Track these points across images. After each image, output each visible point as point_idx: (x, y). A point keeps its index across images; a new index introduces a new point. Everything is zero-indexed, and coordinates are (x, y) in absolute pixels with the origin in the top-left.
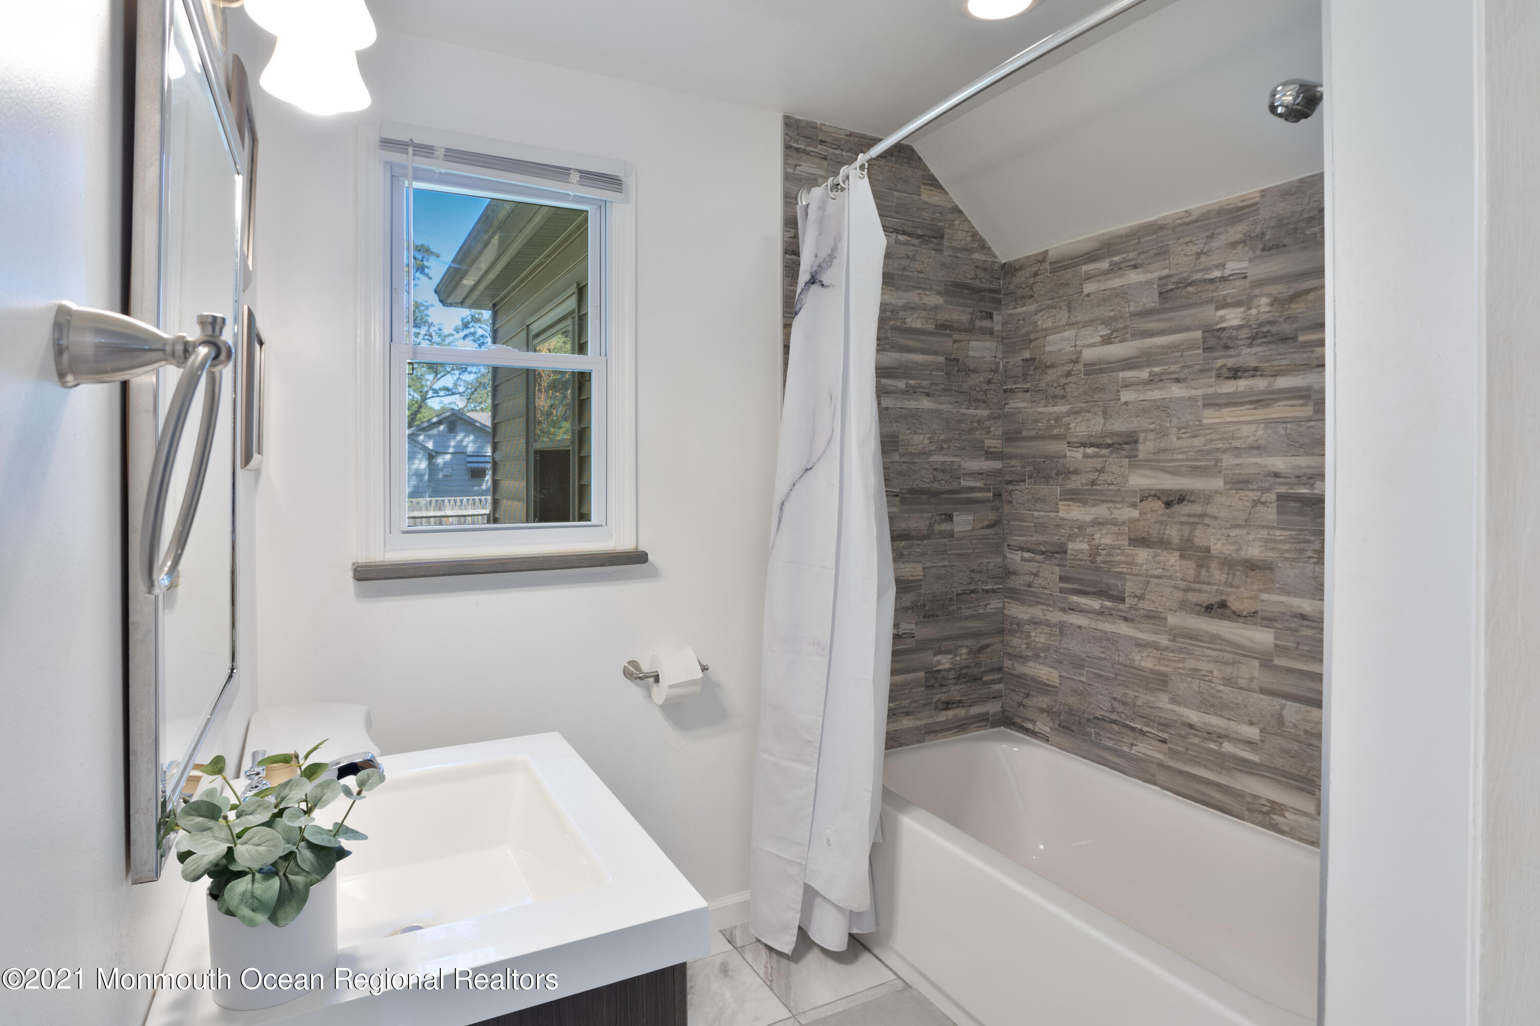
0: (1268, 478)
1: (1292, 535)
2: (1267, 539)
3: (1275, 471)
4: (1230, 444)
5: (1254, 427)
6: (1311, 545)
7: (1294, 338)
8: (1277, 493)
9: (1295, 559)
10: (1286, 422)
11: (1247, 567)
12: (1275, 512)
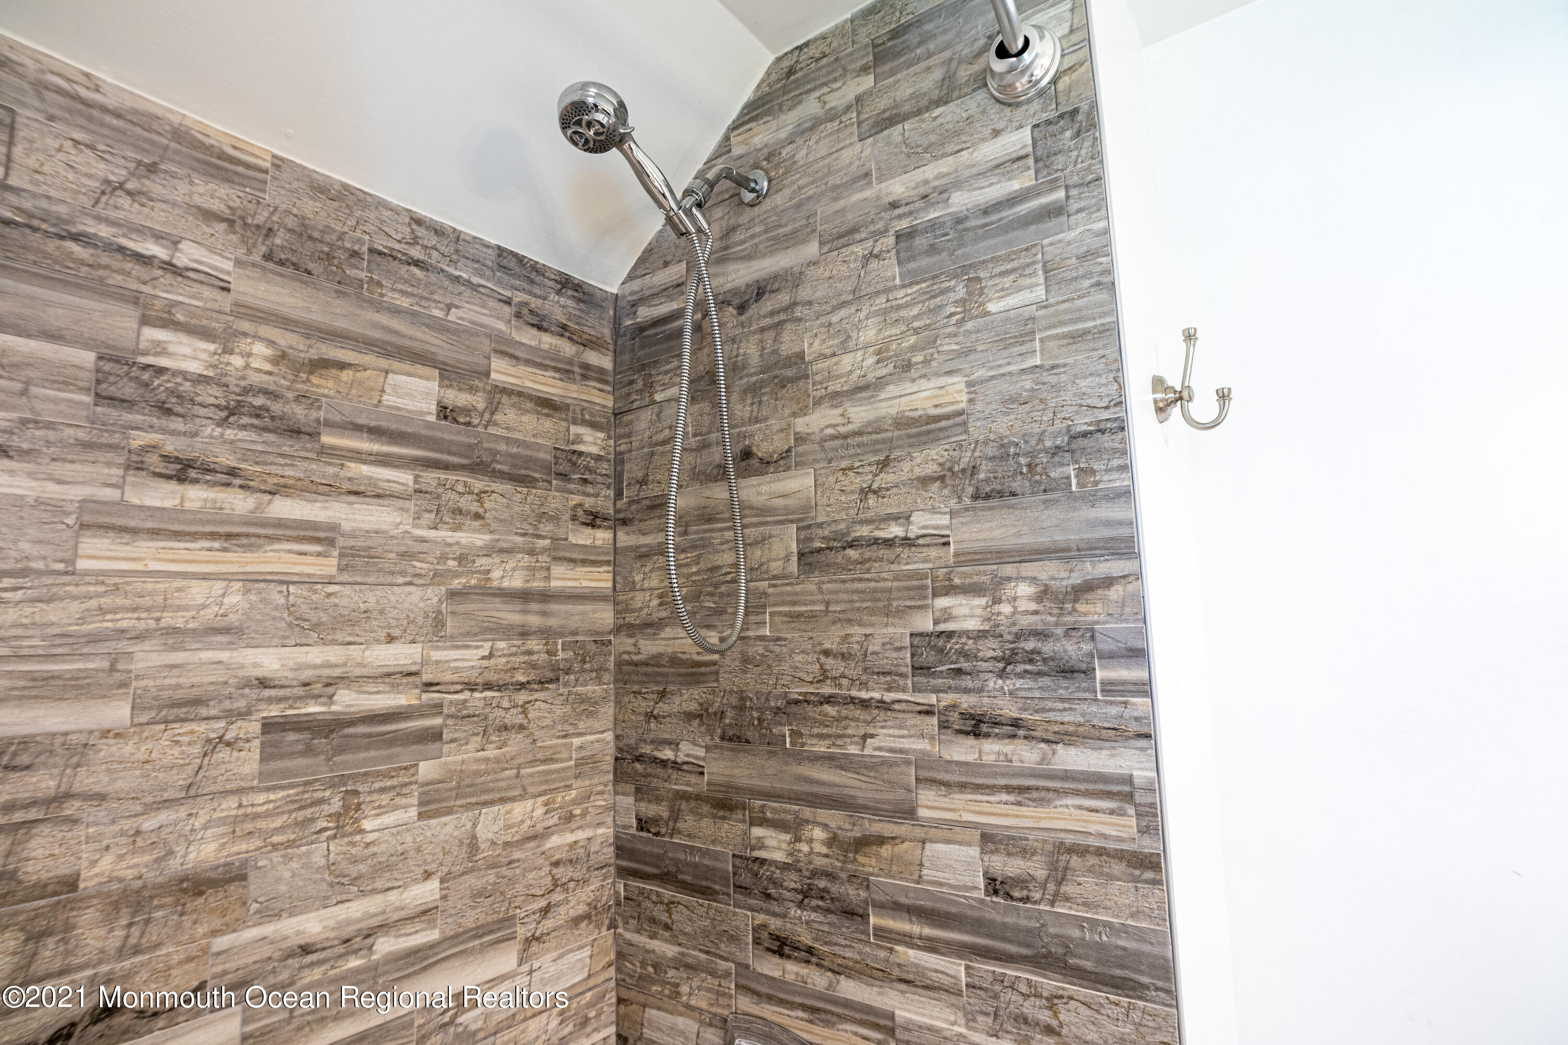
0: (247, 691)
1: (289, 796)
2: (236, 816)
3: (260, 675)
4: (158, 619)
5: (219, 586)
6: (326, 807)
7: (314, 435)
8: (264, 718)
9: (295, 840)
10: (288, 583)
11: (185, 891)
12: (258, 757)
